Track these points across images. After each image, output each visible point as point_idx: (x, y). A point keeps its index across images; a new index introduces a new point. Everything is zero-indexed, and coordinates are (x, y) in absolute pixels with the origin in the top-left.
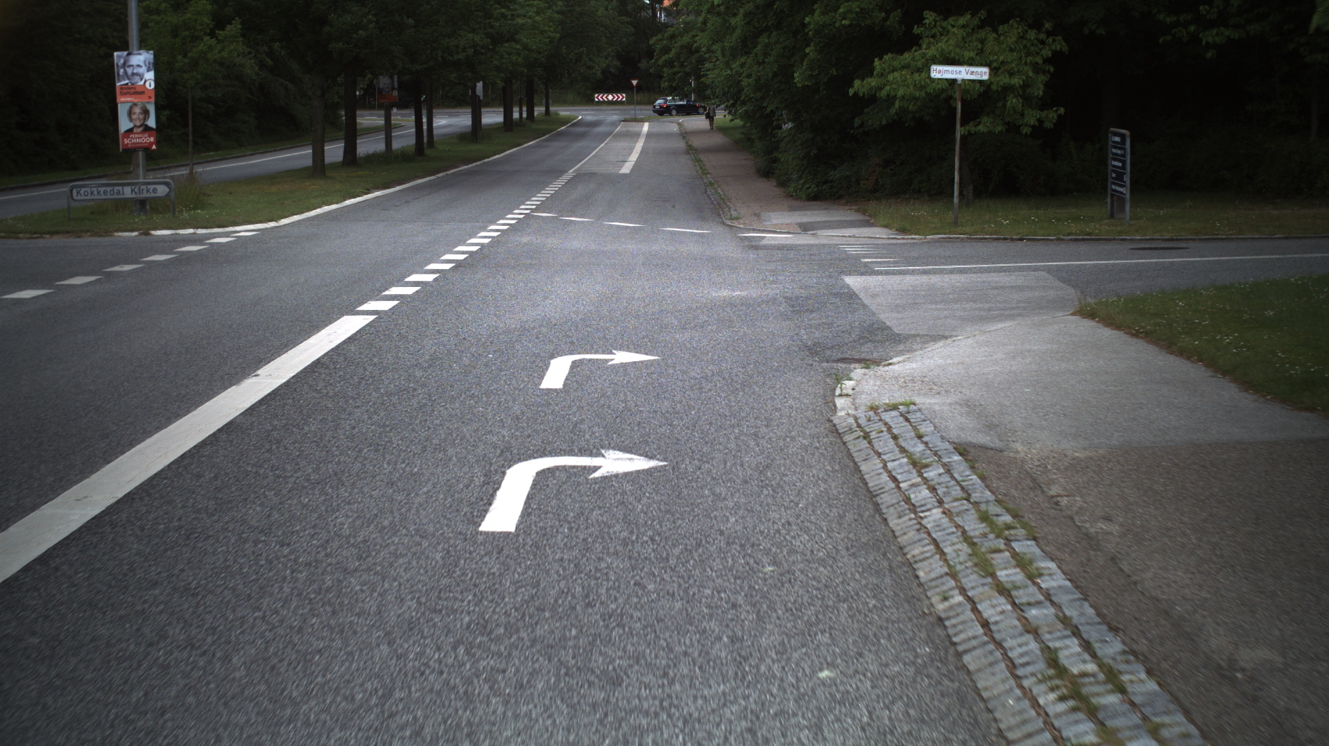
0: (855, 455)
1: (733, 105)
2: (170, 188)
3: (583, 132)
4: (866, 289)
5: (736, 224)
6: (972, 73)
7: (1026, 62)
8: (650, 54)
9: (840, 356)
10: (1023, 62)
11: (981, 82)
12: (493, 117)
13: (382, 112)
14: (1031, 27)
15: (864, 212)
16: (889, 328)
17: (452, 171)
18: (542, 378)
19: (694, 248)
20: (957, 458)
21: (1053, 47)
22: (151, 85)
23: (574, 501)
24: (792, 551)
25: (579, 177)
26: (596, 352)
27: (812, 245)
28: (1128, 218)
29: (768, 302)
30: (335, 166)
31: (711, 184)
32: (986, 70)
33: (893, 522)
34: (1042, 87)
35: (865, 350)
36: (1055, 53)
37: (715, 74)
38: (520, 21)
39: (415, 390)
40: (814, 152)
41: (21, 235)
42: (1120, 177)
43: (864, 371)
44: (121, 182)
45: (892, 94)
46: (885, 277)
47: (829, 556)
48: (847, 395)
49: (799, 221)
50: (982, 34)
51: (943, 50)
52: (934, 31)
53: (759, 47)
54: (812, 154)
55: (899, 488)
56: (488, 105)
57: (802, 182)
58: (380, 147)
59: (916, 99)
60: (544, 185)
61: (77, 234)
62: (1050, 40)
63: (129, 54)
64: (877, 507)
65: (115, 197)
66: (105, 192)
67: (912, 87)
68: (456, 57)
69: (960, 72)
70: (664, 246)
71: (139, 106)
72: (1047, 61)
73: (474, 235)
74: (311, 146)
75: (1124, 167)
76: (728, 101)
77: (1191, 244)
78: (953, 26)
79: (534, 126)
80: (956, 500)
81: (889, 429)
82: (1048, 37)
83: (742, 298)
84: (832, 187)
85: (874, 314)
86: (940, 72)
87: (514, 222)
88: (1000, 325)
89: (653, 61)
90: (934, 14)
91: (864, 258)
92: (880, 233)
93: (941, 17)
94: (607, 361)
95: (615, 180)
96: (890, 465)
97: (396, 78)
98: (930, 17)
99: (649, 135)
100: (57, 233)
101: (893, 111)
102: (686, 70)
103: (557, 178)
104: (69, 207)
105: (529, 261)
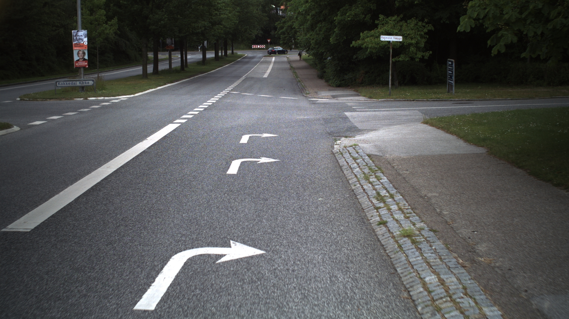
0: (337, 158)
1: (308, 50)
2: (94, 82)
3: (248, 61)
4: (352, 116)
5: (308, 96)
6: (396, 38)
7: (418, 34)
8: (275, 29)
9: (339, 135)
10: (417, 34)
11: (400, 42)
12: (210, 55)
13: (168, 53)
14: (420, 21)
15: (357, 91)
16: (357, 127)
17: (196, 77)
18: (240, 140)
19: (292, 104)
20: (367, 157)
21: (428, 28)
22: (86, 43)
23: (253, 168)
24: (315, 178)
25: (247, 79)
26: (257, 134)
27: (335, 103)
28: (454, 92)
29: (316, 120)
30: (151, 74)
31: (299, 81)
32: (401, 37)
33: (345, 172)
34: (423, 44)
35: (347, 134)
36: (429, 31)
37: (301, 38)
38: (222, 16)
39: (199, 143)
40: (339, 68)
41: (38, 100)
42: (451, 77)
43: (345, 138)
44: (75, 79)
45: (367, 46)
46: (359, 112)
47: (326, 179)
48: (338, 144)
49: (332, 94)
50: (401, 23)
51: (386, 30)
52: (383, 22)
53: (317, 28)
54: (338, 69)
55: (348, 165)
56: (208, 50)
57: (334, 80)
58: (167, 67)
59: (376, 48)
60: (233, 82)
61: (60, 99)
62: (427, 25)
63: (78, 31)
64: (342, 170)
65: (73, 85)
66: (69, 84)
67: (374, 44)
68: (197, 31)
69: (392, 38)
70: (280, 103)
71: (82, 51)
72: (425, 33)
73: (209, 99)
74: (142, 66)
75: (452, 74)
76: (306, 49)
77: (476, 102)
78: (390, 20)
79: (227, 59)
80: (364, 166)
81: (349, 151)
82: (426, 25)
83: (307, 119)
84: (345, 82)
85: (353, 123)
86: (384, 38)
87: (223, 95)
88: (396, 126)
89: (276, 32)
90: (383, 16)
91: (354, 107)
92: (362, 98)
93: (386, 17)
94: (261, 136)
95: (261, 80)
96: (347, 160)
97: (173, 39)
98: (381, 17)
99: (275, 62)
100: (52, 99)
101: (367, 53)
102: (290, 35)
103: (239, 79)
104: (55, 89)
105: (231, 108)
